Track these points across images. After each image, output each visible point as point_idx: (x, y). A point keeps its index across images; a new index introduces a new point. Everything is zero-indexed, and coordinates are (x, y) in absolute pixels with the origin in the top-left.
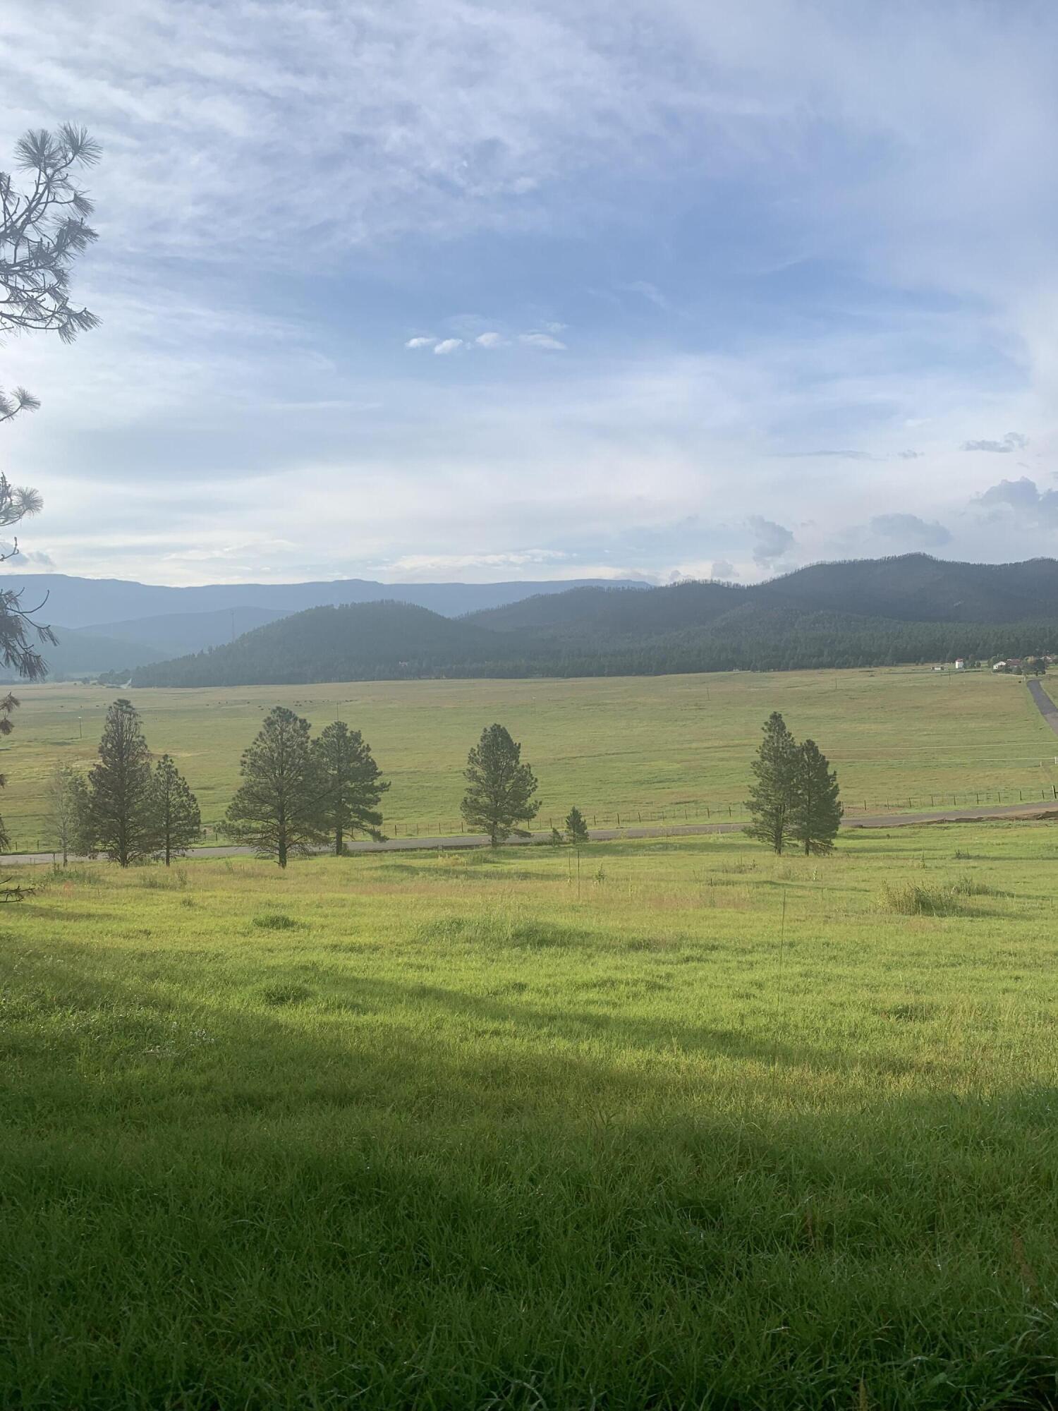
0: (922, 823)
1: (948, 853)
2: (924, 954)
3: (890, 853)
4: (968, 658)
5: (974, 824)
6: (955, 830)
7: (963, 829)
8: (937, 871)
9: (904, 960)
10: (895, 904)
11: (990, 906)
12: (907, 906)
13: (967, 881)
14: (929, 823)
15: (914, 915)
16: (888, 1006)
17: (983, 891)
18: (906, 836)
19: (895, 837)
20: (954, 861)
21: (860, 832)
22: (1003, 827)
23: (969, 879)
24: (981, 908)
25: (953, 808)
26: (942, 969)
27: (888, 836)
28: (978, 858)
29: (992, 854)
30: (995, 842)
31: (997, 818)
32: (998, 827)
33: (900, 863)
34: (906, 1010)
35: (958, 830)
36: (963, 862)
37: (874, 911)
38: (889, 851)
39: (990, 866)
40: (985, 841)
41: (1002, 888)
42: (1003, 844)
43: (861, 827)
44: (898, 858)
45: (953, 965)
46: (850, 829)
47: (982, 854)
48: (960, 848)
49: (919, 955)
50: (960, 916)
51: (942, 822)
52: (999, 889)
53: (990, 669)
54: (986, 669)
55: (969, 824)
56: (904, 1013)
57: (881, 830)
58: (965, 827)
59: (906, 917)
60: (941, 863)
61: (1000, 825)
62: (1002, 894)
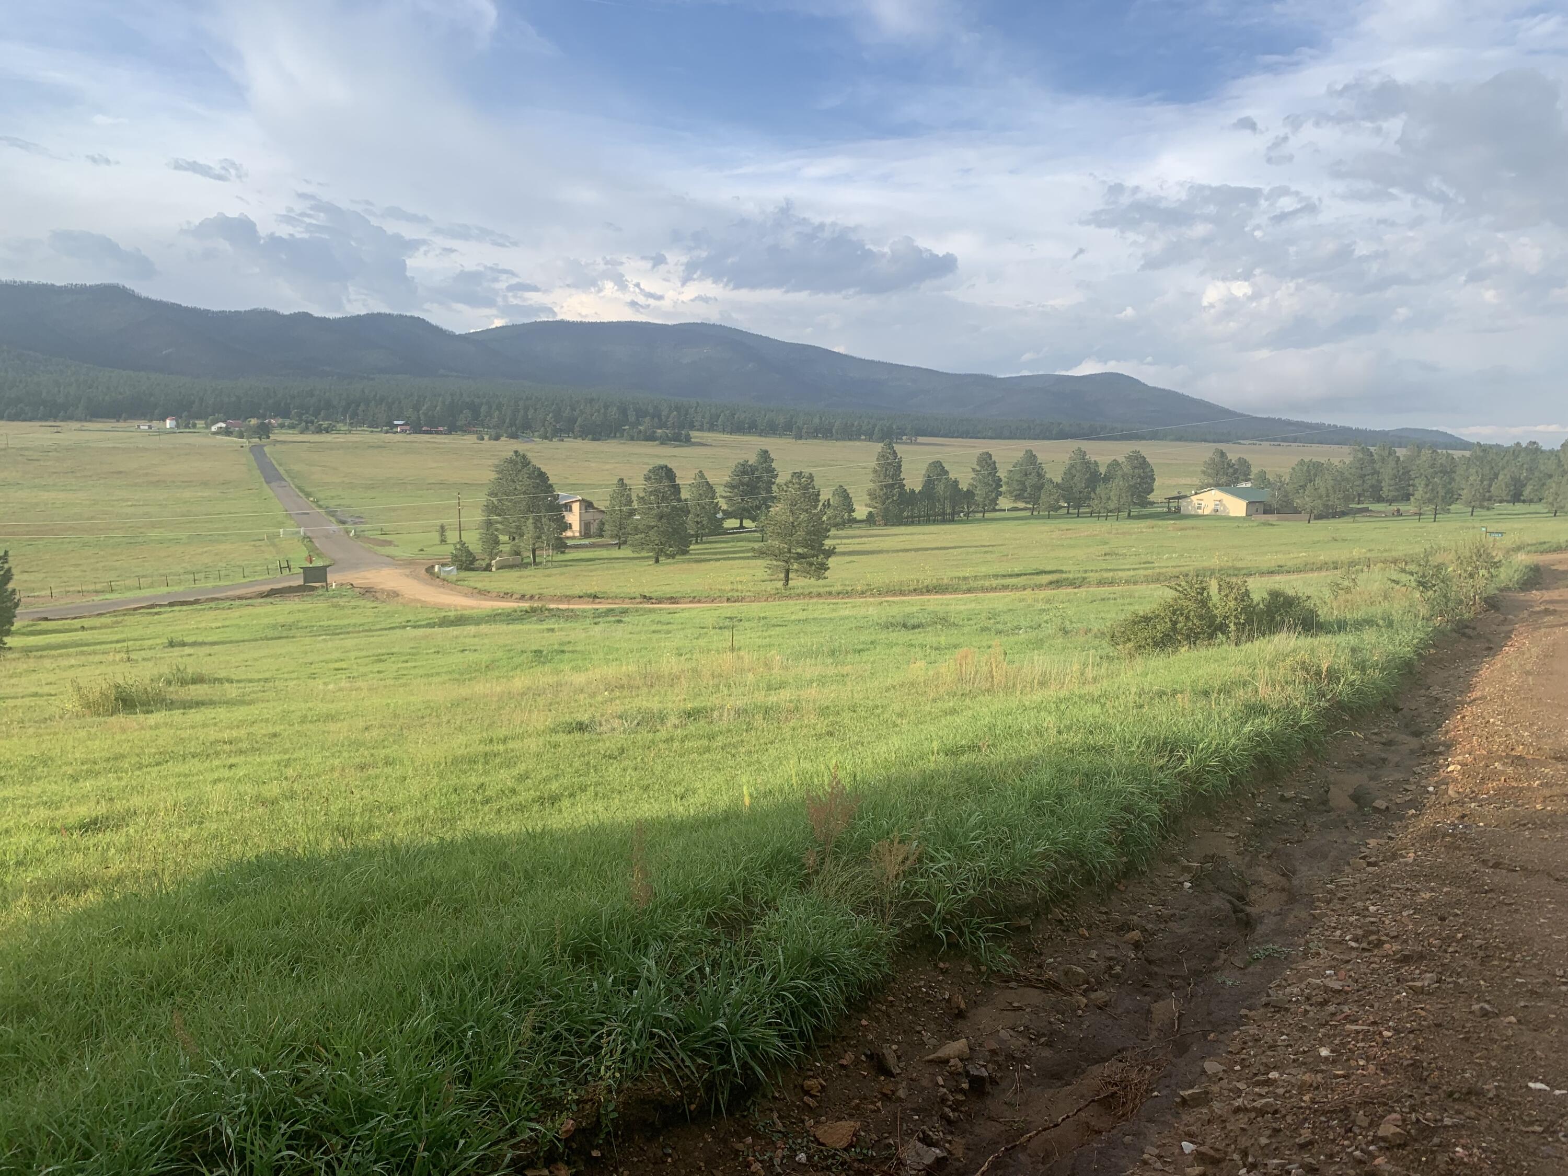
0: (127, 610)
1: (158, 641)
2: (123, 756)
3: (85, 648)
4: (181, 417)
5: (191, 607)
6: (168, 615)
7: (177, 614)
8: (145, 663)
9: (97, 767)
10: (88, 706)
11: (207, 694)
12: (104, 706)
13: (179, 670)
14: (135, 609)
15: (112, 715)
16: (71, 821)
17: (198, 680)
18: (106, 626)
19: (91, 629)
20: (166, 650)
21: (44, 625)
22: (223, 609)
23: (182, 669)
24: (195, 699)
25: (164, 590)
26: (145, 770)
27: (83, 628)
28: (194, 644)
29: (210, 639)
30: (214, 625)
31: (217, 599)
32: (219, 609)
33: (97, 658)
34: (94, 822)
35: (171, 615)
36: (176, 651)
37: (61, 718)
38: (82, 645)
39: (208, 652)
40: (203, 625)
41: (222, 674)
42: (223, 627)
43: (46, 619)
44: (95, 653)
45: (158, 764)
46: (31, 623)
47: (200, 639)
48: (173, 635)
49: (116, 759)
50: (170, 710)
51: (152, 606)
52: (216, 676)
53: (207, 431)
54: (203, 431)
55: (184, 608)
56: (91, 826)
57: (73, 621)
58: (180, 611)
59: (103, 719)
60: (149, 654)
61: (221, 606)
62: (220, 681)
